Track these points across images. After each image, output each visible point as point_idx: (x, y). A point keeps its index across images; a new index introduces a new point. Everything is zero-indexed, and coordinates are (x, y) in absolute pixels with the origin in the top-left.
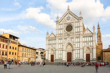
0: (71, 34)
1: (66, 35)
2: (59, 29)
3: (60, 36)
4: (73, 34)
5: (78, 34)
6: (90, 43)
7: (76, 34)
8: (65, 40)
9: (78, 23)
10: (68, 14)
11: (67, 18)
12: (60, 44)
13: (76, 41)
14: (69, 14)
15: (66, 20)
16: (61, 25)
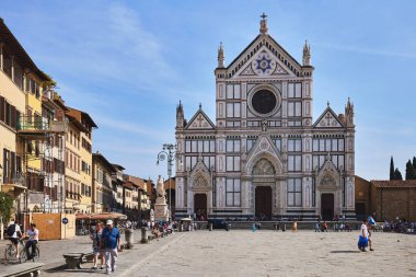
0: (272, 124)
1: (256, 124)
2: (227, 101)
3: (231, 124)
4: (278, 124)
5: (298, 123)
6: (335, 158)
7: (291, 124)
8: (250, 142)
9: (298, 86)
10: (264, 48)
11: (259, 62)
12: (233, 154)
13: (291, 149)
14: (267, 50)
15: (254, 67)
16: (234, 84)
